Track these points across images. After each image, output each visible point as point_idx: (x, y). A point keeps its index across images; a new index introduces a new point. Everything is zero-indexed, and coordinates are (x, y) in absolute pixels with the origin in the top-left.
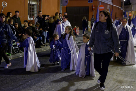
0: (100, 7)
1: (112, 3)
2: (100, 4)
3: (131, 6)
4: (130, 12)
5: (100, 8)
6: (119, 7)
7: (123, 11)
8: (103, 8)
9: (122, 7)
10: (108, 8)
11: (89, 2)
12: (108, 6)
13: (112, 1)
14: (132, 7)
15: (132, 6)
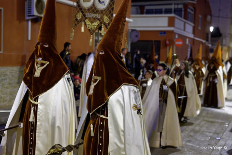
0: (177, 41)
1: (193, 35)
2: (177, 36)
3: (222, 39)
5: (177, 43)
6: (204, 41)
7: (208, 46)
8: (181, 43)
9: (207, 40)
10: (187, 42)
11: (161, 34)
12: (187, 40)
13: (194, 33)
14: (224, 40)
15: (224, 38)
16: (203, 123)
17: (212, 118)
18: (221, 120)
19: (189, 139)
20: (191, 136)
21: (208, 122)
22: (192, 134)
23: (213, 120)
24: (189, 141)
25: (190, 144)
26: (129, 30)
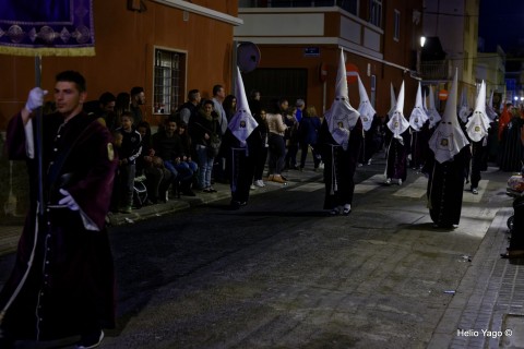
1: (381, 56)
3: (447, 63)
4: (442, 83)
6: (406, 70)
7: (417, 80)
9: (414, 68)
10: (369, 74)
11: (309, 52)
12: (369, 65)
13: (383, 51)
14: (450, 67)
15: (450, 62)
16: (413, 257)
17: (433, 245)
18: (453, 249)
19: (383, 296)
20: (386, 288)
21: (425, 254)
22: (390, 283)
23: (435, 250)
24: (385, 301)
25: (387, 308)
26: (235, 42)
